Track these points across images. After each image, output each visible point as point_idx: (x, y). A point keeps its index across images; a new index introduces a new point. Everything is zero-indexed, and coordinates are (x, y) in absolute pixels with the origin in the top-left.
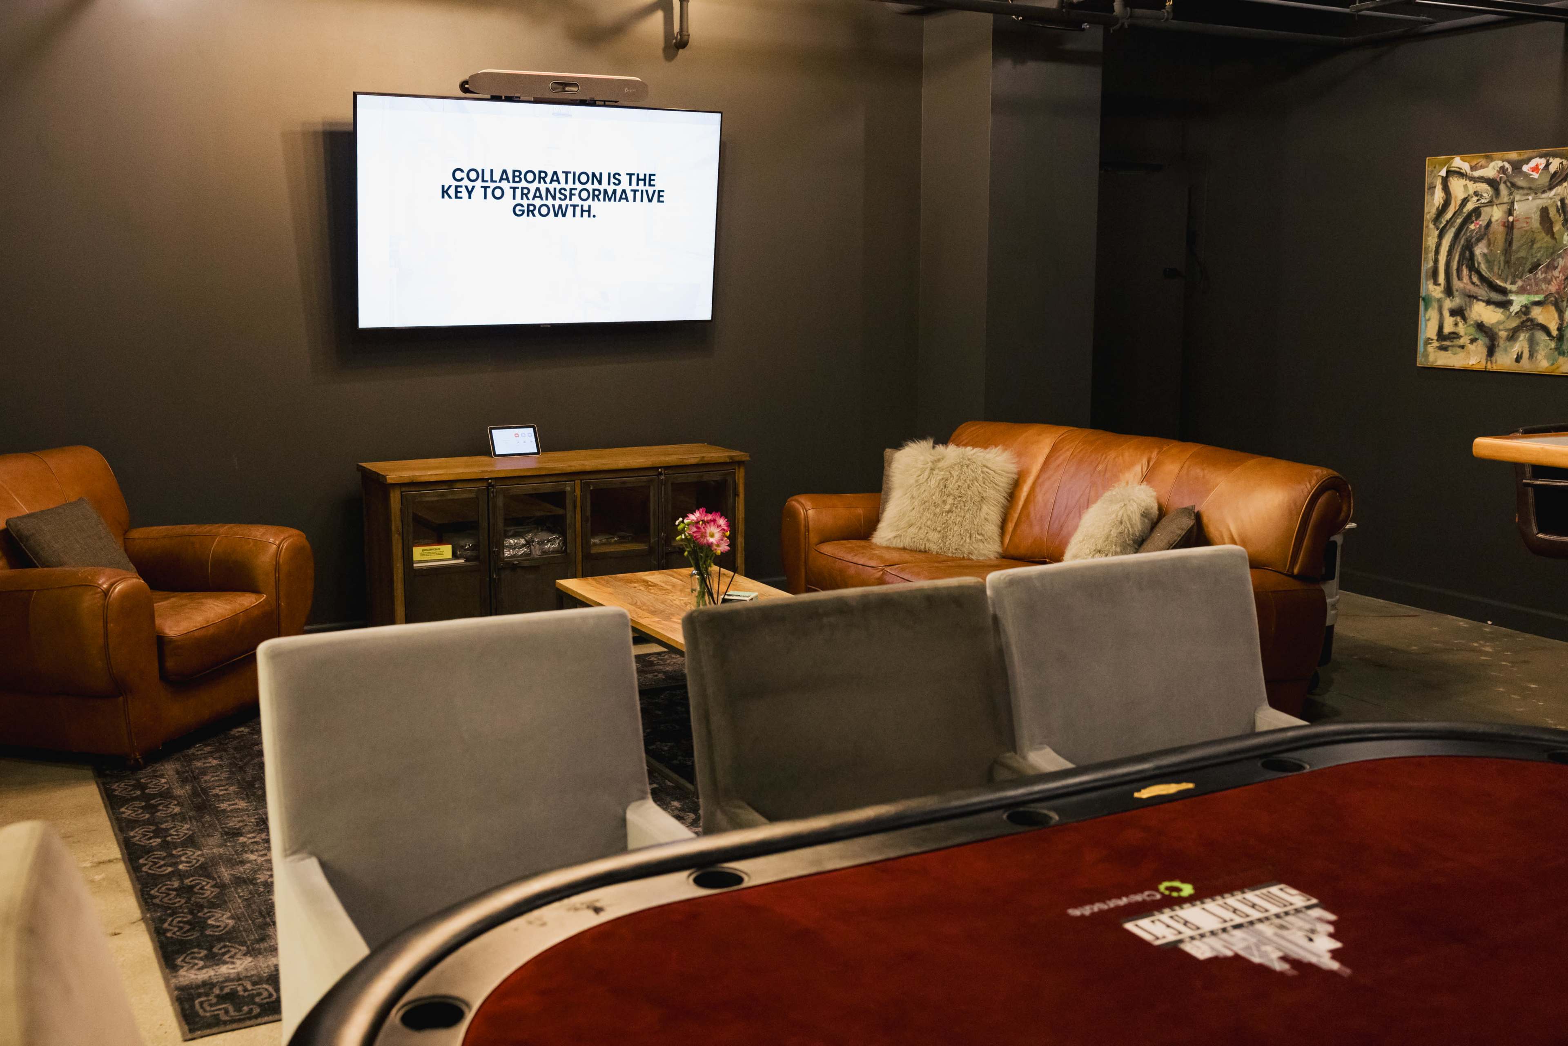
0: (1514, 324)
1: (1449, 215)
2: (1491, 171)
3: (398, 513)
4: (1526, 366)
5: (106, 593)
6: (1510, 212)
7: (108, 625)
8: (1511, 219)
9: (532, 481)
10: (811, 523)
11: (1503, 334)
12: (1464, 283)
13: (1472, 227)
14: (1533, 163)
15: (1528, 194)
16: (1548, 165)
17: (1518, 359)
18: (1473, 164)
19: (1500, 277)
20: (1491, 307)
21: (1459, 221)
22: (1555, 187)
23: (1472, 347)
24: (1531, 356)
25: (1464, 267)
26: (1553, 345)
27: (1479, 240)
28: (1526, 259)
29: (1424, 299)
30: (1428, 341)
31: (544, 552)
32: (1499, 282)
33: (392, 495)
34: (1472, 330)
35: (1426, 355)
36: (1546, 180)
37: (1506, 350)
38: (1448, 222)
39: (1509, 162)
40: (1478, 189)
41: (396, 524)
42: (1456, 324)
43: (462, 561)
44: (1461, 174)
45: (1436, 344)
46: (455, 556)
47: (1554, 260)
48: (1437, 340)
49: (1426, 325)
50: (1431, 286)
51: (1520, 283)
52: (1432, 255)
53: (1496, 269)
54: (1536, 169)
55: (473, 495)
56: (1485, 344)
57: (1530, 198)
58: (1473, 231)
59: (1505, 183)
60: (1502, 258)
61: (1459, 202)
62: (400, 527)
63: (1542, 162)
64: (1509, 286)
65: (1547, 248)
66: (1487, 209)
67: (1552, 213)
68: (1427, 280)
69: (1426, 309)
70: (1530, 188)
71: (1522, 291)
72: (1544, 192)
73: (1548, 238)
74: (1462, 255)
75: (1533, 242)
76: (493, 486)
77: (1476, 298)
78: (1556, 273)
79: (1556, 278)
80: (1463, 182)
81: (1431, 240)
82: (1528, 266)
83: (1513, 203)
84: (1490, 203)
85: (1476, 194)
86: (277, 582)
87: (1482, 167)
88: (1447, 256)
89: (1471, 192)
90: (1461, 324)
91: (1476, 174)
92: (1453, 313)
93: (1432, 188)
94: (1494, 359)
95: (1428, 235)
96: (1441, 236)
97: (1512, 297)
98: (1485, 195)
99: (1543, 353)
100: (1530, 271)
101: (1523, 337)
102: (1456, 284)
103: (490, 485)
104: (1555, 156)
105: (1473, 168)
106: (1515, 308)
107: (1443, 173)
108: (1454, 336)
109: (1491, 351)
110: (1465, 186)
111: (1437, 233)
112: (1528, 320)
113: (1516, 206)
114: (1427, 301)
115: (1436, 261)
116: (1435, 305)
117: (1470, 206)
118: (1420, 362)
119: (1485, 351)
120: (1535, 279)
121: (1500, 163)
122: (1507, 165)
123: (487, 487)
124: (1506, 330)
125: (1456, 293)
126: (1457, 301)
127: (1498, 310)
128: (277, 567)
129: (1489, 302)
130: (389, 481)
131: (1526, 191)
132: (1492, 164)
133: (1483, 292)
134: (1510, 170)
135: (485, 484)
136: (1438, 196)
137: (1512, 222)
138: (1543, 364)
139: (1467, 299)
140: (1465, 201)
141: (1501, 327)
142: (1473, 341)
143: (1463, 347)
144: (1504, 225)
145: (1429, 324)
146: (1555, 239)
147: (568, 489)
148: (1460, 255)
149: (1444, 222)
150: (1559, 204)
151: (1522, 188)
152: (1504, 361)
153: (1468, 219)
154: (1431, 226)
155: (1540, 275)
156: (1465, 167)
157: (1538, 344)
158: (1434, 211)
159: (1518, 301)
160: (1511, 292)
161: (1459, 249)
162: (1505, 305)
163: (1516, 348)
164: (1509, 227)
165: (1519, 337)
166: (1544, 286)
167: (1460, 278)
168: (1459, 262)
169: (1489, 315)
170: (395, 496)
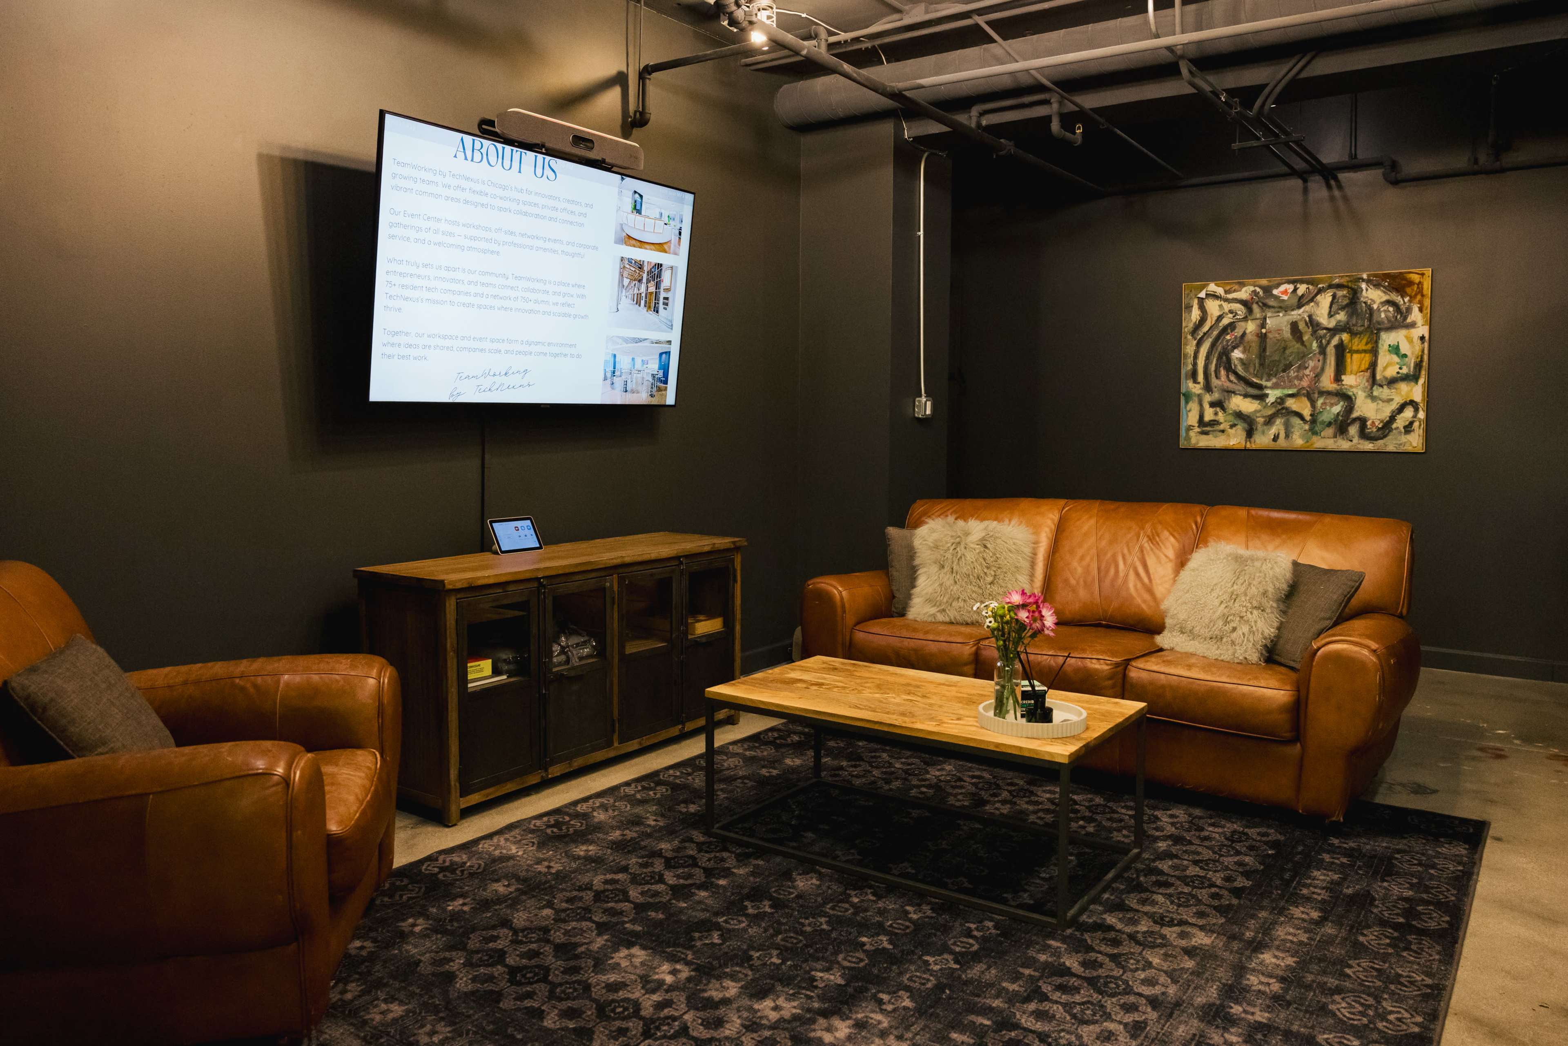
0: (1270, 412)
1: (1206, 328)
2: (1244, 294)
3: (454, 627)
4: (1282, 443)
5: (286, 781)
6: (1263, 325)
8: (1264, 331)
9: (577, 577)
10: (847, 605)
11: (1261, 420)
12: (1222, 381)
13: (1228, 337)
14: (1283, 288)
15: (1278, 312)
16: (1295, 290)
17: (1276, 438)
18: (1228, 288)
19: (1256, 376)
20: (1249, 400)
21: (1215, 333)
22: (1303, 306)
23: (1232, 431)
24: (1287, 436)
25: (1222, 369)
26: (1307, 427)
27: (1234, 348)
28: (1279, 361)
29: (1184, 395)
30: (1189, 428)
31: (581, 658)
32: (1255, 380)
33: (447, 605)
34: (1231, 418)
35: (1188, 438)
36: (1295, 301)
37: (1263, 433)
38: (1205, 334)
39: (1260, 287)
40: (1232, 308)
41: (451, 641)
42: (1216, 414)
43: (505, 677)
44: (1215, 296)
45: (1197, 430)
46: (496, 671)
47: (1305, 362)
48: (1199, 427)
49: (1187, 416)
50: (1191, 384)
51: (1274, 380)
52: (1190, 360)
53: (1252, 370)
54: (1285, 292)
55: (524, 599)
56: (1244, 429)
57: (1281, 315)
58: (1228, 341)
59: (1257, 303)
60: (1257, 361)
61: (1215, 319)
62: (455, 642)
63: (1290, 287)
64: (1264, 383)
65: (1298, 353)
66: (1243, 324)
67: (1302, 326)
68: (1187, 379)
69: (1187, 403)
70: (1280, 307)
71: (1275, 386)
72: (1293, 310)
73: (1298, 345)
74: (1219, 358)
75: (1285, 349)
76: (544, 586)
77: (1234, 392)
78: (1307, 372)
79: (1307, 376)
80: (1218, 302)
81: (1190, 349)
82: (1281, 366)
83: (1265, 319)
84: (1245, 319)
85: (1231, 312)
86: (381, 729)
87: (1235, 291)
88: (1206, 361)
89: (1226, 310)
90: (1220, 414)
91: (1230, 296)
92: (1213, 405)
93: (1189, 308)
94: (1252, 440)
95: (1186, 344)
96: (1199, 344)
97: (1268, 391)
98: (1239, 312)
99: (1298, 434)
100: (1284, 371)
101: (1279, 422)
102: (1214, 382)
103: (541, 584)
104: (1302, 282)
105: (1226, 292)
106: (1271, 399)
107: (1202, 295)
108: (1214, 423)
109: (1250, 433)
110: (1221, 306)
111: (1195, 342)
112: (1283, 408)
113: (1268, 321)
114: (1188, 397)
115: (1195, 364)
116: (1196, 399)
117: (1225, 321)
118: (1183, 444)
119: (1244, 434)
120: (1288, 377)
121: (1252, 288)
122: (1258, 290)
123: (538, 588)
124: (1263, 417)
125: (1215, 390)
126: (1216, 396)
127: (1254, 401)
128: (381, 710)
129: (1246, 396)
130: (449, 587)
131: (1277, 310)
132: (1244, 289)
133: (1240, 387)
134: (1261, 293)
135: (536, 585)
136: (1196, 314)
137: (1265, 334)
138: (1298, 441)
139: (1226, 394)
140: (1220, 318)
141: (1258, 415)
142: (1232, 426)
143: (1223, 431)
144: (1257, 335)
145: (1190, 414)
146: (1305, 346)
147: (608, 584)
148: (1217, 360)
149: (1202, 334)
150: (1307, 319)
151: (1273, 307)
152: (1263, 440)
153: (1225, 330)
154: (1189, 337)
155: (1292, 374)
156: (1220, 291)
157: (1293, 427)
158: (1191, 325)
159: (1273, 395)
160: (1266, 387)
161: (1216, 355)
162: (1262, 397)
163: (1273, 431)
164: (1263, 338)
165: (1275, 422)
166: (1296, 382)
167: (1217, 377)
168: (1216, 365)
169: (1248, 406)
170: (451, 605)
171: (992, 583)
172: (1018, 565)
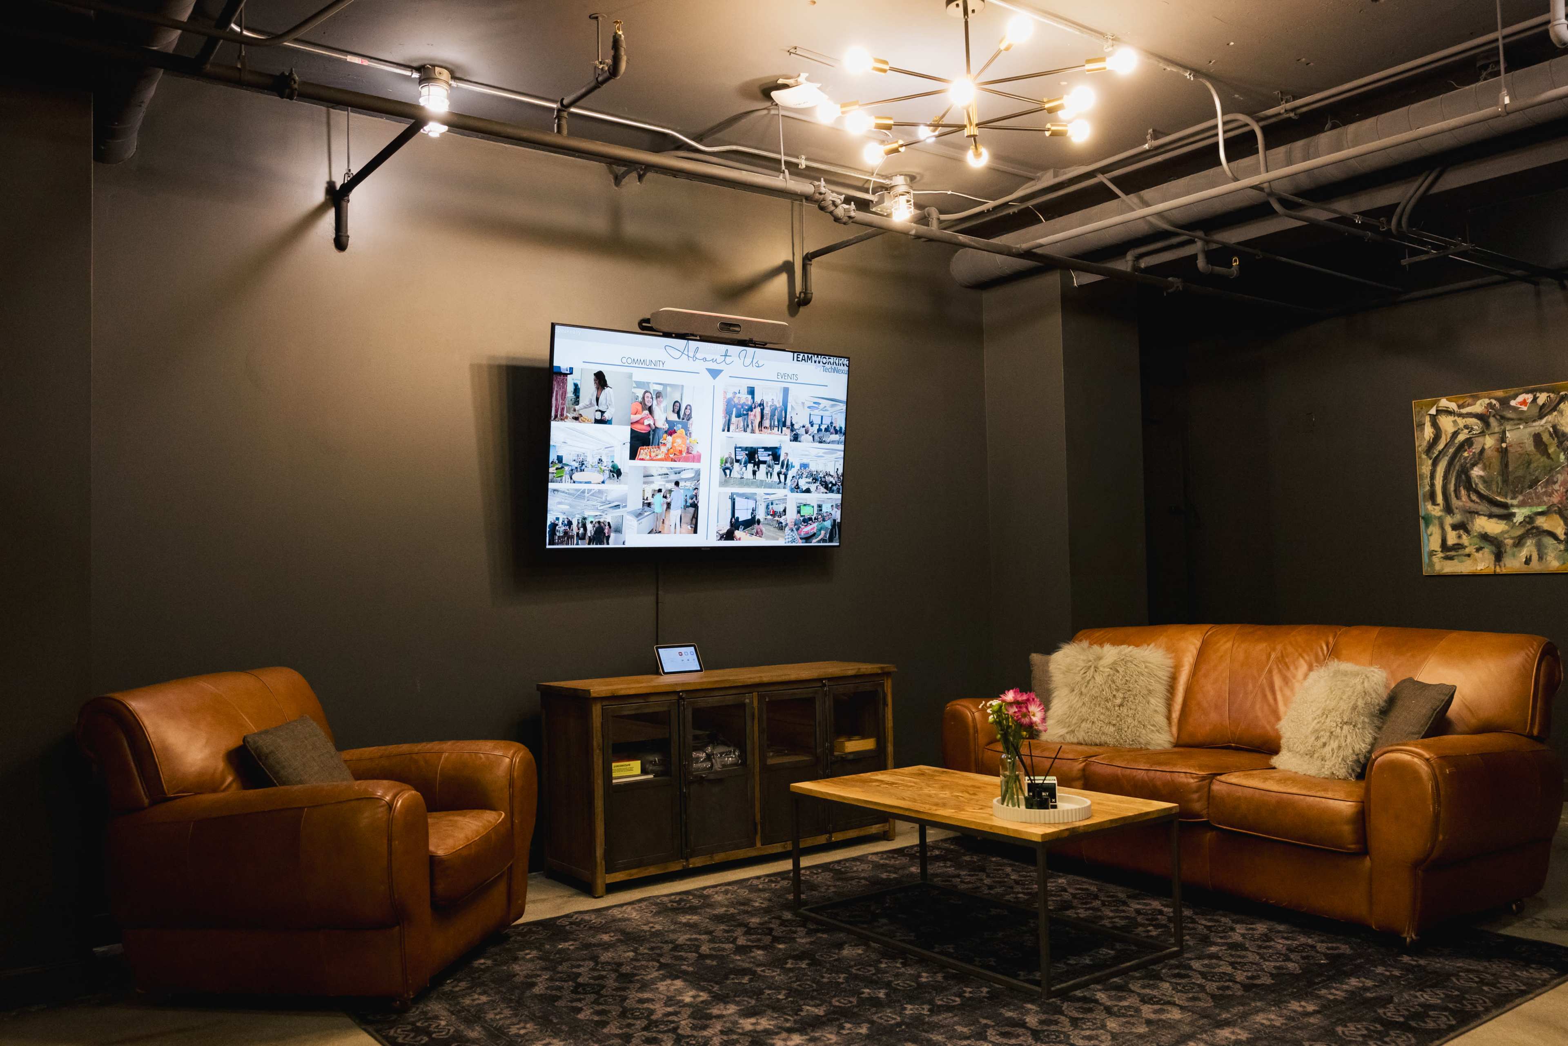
0: (1519, 532)
1: (1441, 446)
2: (1479, 407)
3: (599, 729)
4: (1536, 566)
5: (390, 806)
6: (1503, 439)
7: (393, 843)
8: (1504, 445)
9: (716, 693)
10: (979, 726)
11: (1509, 542)
12: (1464, 501)
13: (1466, 454)
14: (1520, 398)
15: (1519, 424)
16: (1535, 399)
17: (1528, 561)
18: (1460, 402)
19: (1499, 494)
20: (1494, 520)
21: (1451, 450)
22: (1545, 416)
23: (1479, 555)
24: (1541, 558)
25: (1462, 488)
26: (1562, 547)
27: (1474, 465)
28: (1524, 477)
29: (1423, 518)
30: (1432, 553)
31: (724, 766)
32: (1498, 498)
33: (594, 710)
34: (1476, 540)
35: (1431, 564)
36: (1535, 411)
37: (1514, 555)
38: (1440, 452)
39: (1496, 399)
40: (1468, 423)
41: (597, 740)
42: (1460, 537)
43: (651, 776)
44: (1448, 412)
45: (1441, 555)
46: (644, 771)
47: (1552, 476)
48: (1442, 552)
49: (1429, 540)
50: (1430, 507)
51: (1520, 498)
52: (1427, 481)
53: (1494, 488)
54: (1524, 403)
55: (665, 709)
56: (1492, 552)
57: (1521, 427)
58: (1466, 458)
59: (1494, 416)
60: (1499, 478)
61: (1449, 436)
62: (601, 741)
63: (1529, 397)
64: (1509, 501)
65: (1545, 467)
66: (1480, 439)
67: (1546, 437)
68: (1425, 502)
69: (1427, 526)
70: (1520, 419)
71: (1522, 504)
72: (1534, 421)
73: (1544, 459)
74: (1458, 477)
75: (1529, 463)
76: (683, 699)
77: (1477, 513)
78: (1556, 487)
79: (1557, 491)
80: (1451, 418)
81: (1425, 468)
82: (1527, 483)
83: (1504, 432)
84: (1482, 433)
85: (1466, 427)
86: (512, 797)
87: (1469, 405)
88: (1443, 481)
89: (1461, 426)
90: (1464, 537)
91: (1464, 411)
92: (1455, 527)
93: (1421, 425)
94: (1502, 564)
95: (1421, 464)
96: (1435, 464)
97: (1515, 510)
98: (1476, 427)
99: (1553, 555)
100: (1530, 487)
101: (1530, 543)
102: (1455, 502)
103: (681, 698)
104: (1542, 391)
105: (1459, 407)
106: (1518, 519)
107: (1433, 411)
108: (1458, 547)
109: (1499, 557)
110: (1455, 422)
111: (1430, 462)
112: (1533, 528)
113: (1508, 434)
114: (1428, 520)
115: (1432, 485)
116: (1436, 522)
117: (1461, 437)
118: (1426, 571)
119: (1493, 557)
120: (1536, 493)
121: (1487, 401)
122: (1494, 402)
123: (678, 700)
124: (1512, 538)
125: (1456, 511)
126: (1458, 518)
127: (1500, 521)
128: (511, 784)
129: (1491, 516)
130: (593, 695)
131: (1516, 422)
132: (1479, 402)
133: (1483, 507)
134: (1498, 405)
135: (676, 697)
136: (1428, 432)
137: (1506, 448)
138: (1553, 563)
139: (1468, 515)
140: (1455, 434)
141: (1506, 536)
142: (1478, 550)
143: (1469, 555)
144: (1497, 450)
145: (1432, 539)
146: (1552, 459)
147: (747, 701)
148: (1456, 480)
149: (1436, 453)
150: (1551, 430)
151: (1512, 419)
152: (1514, 564)
153: (1461, 447)
154: (1424, 456)
155: (1540, 490)
156: (1453, 406)
157: (1546, 548)
158: (1425, 444)
159: (1520, 514)
160: (1512, 506)
161: (1455, 474)
162: (1508, 517)
163: (1524, 553)
164: (1504, 453)
165: (1526, 543)
166: (1545, 499)
167: (1458, 497)
168: (1455, 485)
169: (1494, 527)
170: (597, 710)
171: (1121, 705)
172: (1151, 688)
